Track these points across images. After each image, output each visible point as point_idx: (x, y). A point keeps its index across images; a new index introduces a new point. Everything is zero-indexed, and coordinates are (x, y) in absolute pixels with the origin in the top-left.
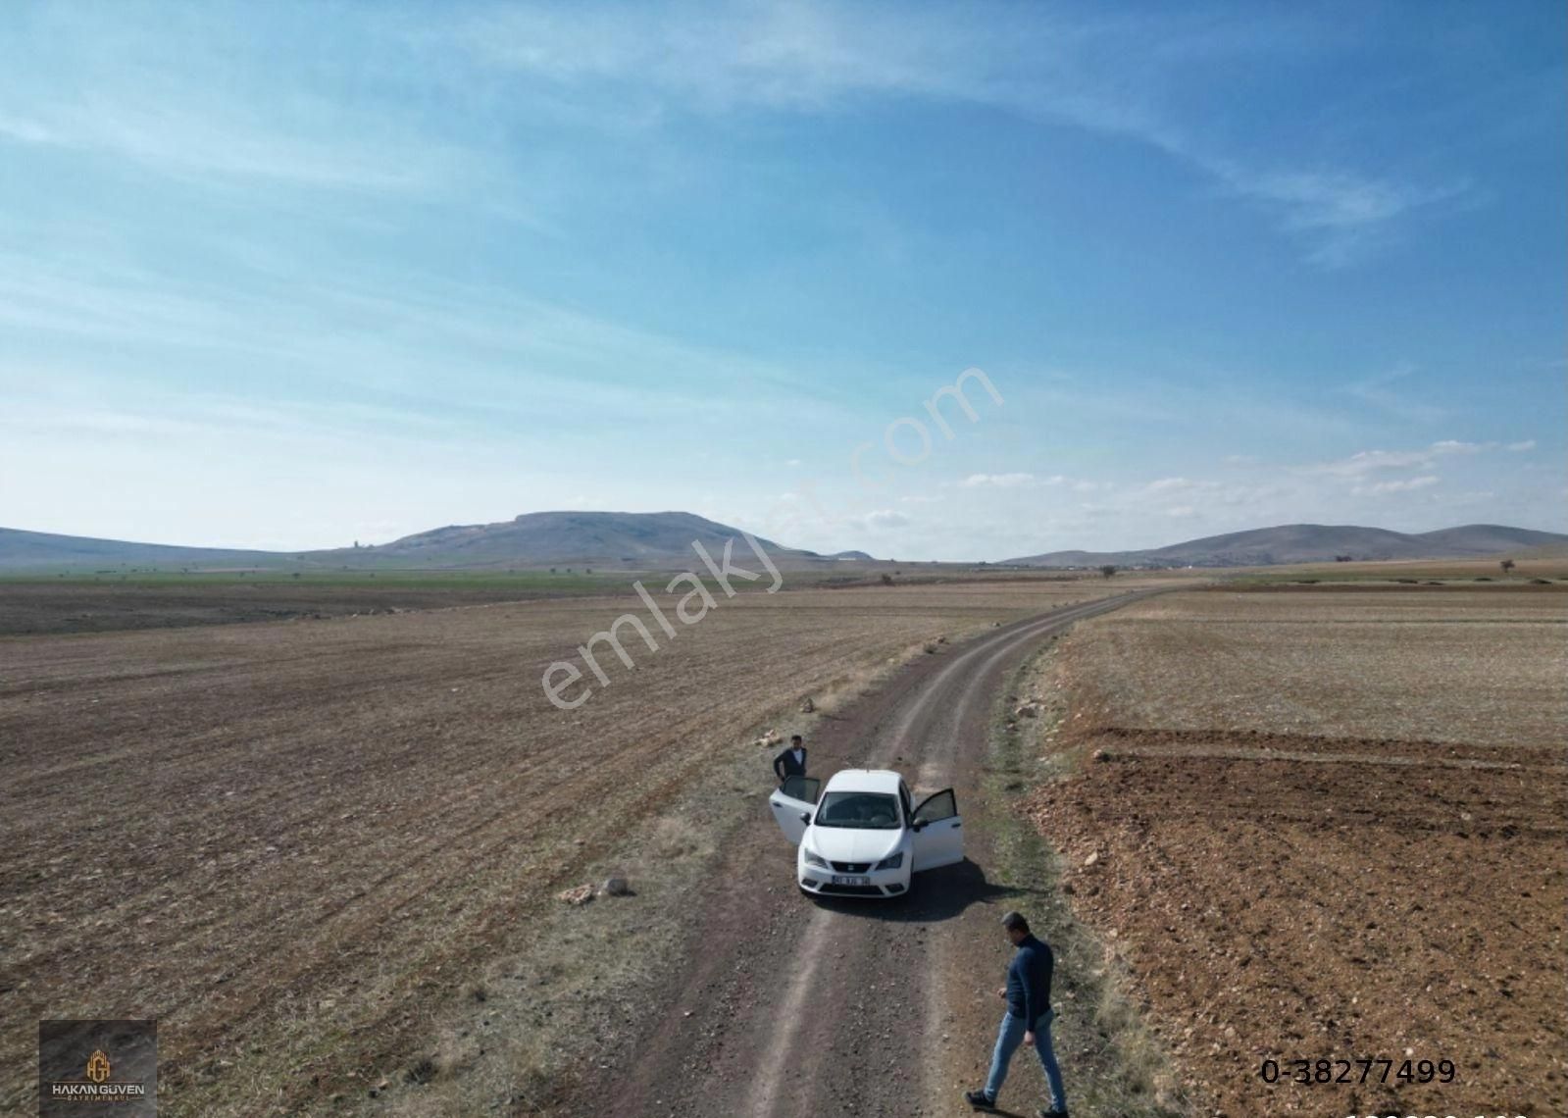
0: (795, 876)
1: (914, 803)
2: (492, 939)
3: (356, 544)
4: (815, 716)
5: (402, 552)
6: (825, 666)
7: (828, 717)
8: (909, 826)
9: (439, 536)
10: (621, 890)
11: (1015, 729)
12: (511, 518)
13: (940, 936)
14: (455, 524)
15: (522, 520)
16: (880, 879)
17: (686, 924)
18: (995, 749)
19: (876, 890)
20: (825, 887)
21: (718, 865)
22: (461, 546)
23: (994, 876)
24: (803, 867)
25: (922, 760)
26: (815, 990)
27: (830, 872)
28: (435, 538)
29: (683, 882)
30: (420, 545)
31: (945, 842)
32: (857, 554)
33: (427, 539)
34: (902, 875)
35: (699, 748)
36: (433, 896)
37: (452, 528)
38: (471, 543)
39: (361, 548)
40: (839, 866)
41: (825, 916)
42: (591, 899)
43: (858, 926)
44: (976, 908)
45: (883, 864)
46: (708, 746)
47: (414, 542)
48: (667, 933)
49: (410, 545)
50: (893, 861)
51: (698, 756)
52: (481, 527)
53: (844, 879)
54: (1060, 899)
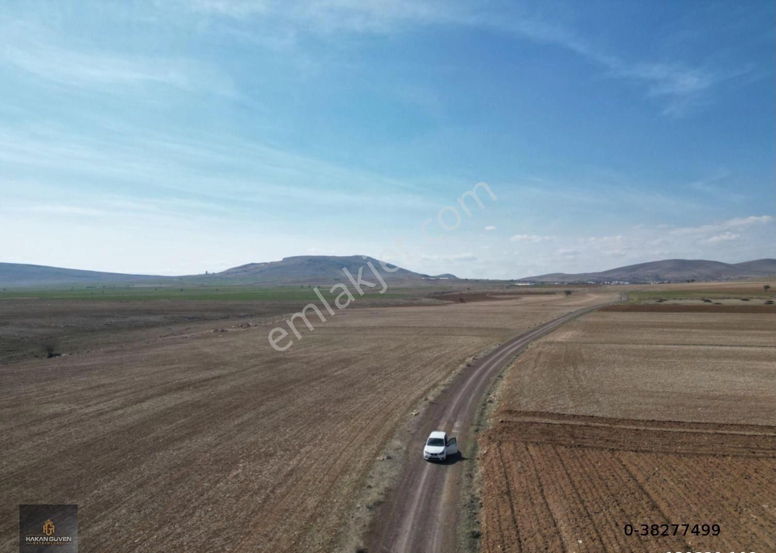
0: (423, 455)
1: (448, 440)
2: (369, 467)
3: (206, 272)
4: (427, 402)
5: (228, 276)
6: (431, 375)
7: (432, 403)
8: (446, 445)
9: (245, 268)
10: (389, 458)
11: (484, 408)
12: (281, 259)
13: (450, 468)
14: (254, 262)
15: (285, 260)
16: (440, 457)
17: (403, 465)
18: (476, 416)
19: (439, 459)
20: (429, 458)
21: (407, 452)
22: (257, 273)
23: (464, 455)
24: (425, 454)
25: (455, 421)
26: (427, 478)
27: (430, 455)
28: (244, 269)
29: (401, 456)
30: (236, 273)
31: (453, 449)
32: (448, 275)
33: (241, 270)
34: (444, 456)
35: (396, 416)
36: (353, 458)
37: (252, 264)
38: (261, 272)
39: (209, 274)
40: (432, 454)
41: (429, 464)
42: (383, 459)
43: (435, 466)
44: (458, 463)
45: (440, 454)
46: (399, 415)
47: (235, 271)
48: (400, 466)
49: (232, 273)
50: (442, 453)
51: (397, 419)
52: (266, 263)
53: (433, 457)
54: (476, 460)
